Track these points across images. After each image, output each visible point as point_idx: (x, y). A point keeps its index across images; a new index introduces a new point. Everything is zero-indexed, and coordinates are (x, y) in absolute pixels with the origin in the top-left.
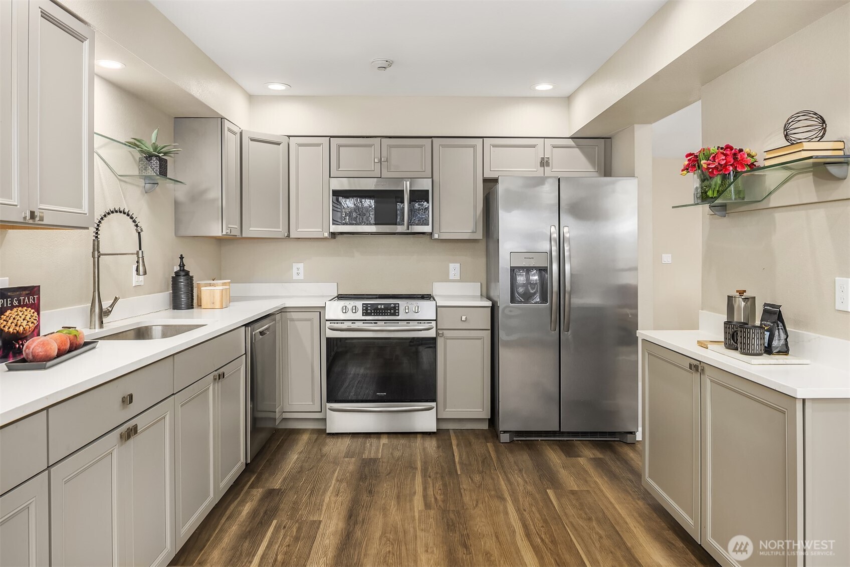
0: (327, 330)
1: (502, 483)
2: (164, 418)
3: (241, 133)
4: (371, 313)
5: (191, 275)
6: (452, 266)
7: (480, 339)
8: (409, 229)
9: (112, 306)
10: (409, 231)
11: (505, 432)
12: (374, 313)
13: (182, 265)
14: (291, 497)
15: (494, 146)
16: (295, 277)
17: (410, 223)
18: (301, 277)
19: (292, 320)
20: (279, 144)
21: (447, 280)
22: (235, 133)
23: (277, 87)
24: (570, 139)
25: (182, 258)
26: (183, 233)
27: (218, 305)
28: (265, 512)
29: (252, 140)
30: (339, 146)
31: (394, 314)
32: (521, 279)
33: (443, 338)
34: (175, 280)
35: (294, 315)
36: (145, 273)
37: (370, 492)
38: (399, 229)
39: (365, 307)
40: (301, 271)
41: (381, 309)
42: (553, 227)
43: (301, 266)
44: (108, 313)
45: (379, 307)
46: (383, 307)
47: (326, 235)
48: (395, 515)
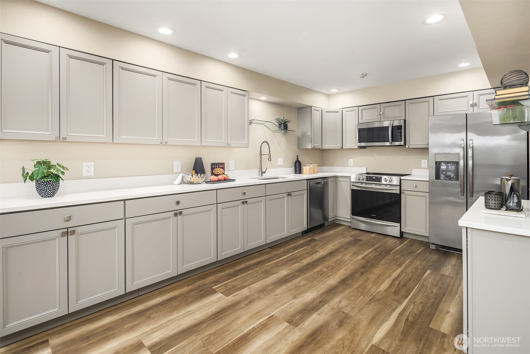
0: (351, 186)
1: (408, 262)
2: (261, 202)
3: (322, 111)
4: (370, 180)
5: (300, 162)
6: (423, 161)
7: (425, 197)
8: (392, 144)
9: (266, 170)
10: (392, 145)
11: (433, 244)
12: (371, 180)
13: (298, 159)
14: (318, 242)
15: (440, 100)
16: (349, 165)
17: (393, 141)
18: (352, 165)
19: (340, 181)
20: (338, 112)
21: (420, 168)
22: (319, 111)
23: (334, 91)
24: (492, 89)
25: (298, 156)
26: (302, 147)
27: (308, 173)
28: (306, 244)
29: (326, 112)
30: (362, 110)
31: (380, 181)
32: (443, 167)
33: (404, 194)
34: (295, 164)
35: (340, 179)
36: (271, 160)
37: (346, 249)
38: (388, 144)
39: (367, 177)
40: (352, 162)
41: (374, 179)
42: (462, 141)
43: (352, 160)
44: (264, 172)
45: (373, 178)
46: (375, 178)
47: (357, 147)
48: (347, 257)
